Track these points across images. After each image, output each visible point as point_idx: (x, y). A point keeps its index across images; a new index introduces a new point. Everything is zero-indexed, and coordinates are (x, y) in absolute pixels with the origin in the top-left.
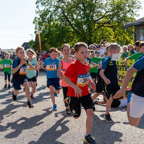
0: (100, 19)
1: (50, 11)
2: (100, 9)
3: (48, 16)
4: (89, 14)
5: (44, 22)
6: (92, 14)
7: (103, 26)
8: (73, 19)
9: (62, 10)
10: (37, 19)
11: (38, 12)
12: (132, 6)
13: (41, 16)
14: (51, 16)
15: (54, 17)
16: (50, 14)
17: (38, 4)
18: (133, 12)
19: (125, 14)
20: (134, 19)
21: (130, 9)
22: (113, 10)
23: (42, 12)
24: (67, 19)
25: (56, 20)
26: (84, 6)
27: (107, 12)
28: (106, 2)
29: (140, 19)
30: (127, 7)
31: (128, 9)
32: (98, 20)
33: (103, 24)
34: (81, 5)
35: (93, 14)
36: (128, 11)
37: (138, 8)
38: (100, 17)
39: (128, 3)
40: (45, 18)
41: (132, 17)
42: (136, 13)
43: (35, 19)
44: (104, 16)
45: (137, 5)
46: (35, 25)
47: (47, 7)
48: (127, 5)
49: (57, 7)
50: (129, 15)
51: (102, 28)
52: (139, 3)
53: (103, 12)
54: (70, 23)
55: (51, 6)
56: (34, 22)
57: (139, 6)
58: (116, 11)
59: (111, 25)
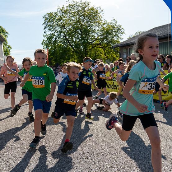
0: (94, 41)
1: (55, 35)
2: (93, 34)
3: (54, 39)
4: (85, 37)
5: (50, 43)
7: (95, 47)
8: (73, 41)
9: (65, 34)
10: (45, 41)
11: (45, 36)
12: (118, 32)
13: (48, 39)
14: (56, 39)
15: (58, 40)
16: (55, 37)
17: (45, 29)
18: (118, 36)
19: (113, 38)
21: (116, 34)
22: (103, 35)
23: (49, 36)
24: (68, 41)
25: (60, 42)
26: (81, 32)
27: (99, 36)
28: (98, 28)
29: (124, 42)
30: (114, 32)
31: (115, 34)
32: (92, 42)
33: (96, 45)
34: (79, 31)
35: (88, 38)
36: (115, 36)
37: (122, 33)
39: (114, 29)
40: (51, 41)
41: (118, 40)
42: (121, 37)
43: (43, 41)
44: (96, 39)
45: (121, 31)
46: (43, 46)
47: (52, 32)
48: (114, 31)
49: (61, 32)
50: (115, 39)
51: (95, 48)
52: (122, 30)
53: (96, 36)
54: (70, 44)
55: (56, 31)
56: (42, 44)
57: (122, 32)
58: (106, 35)
59: (101, 46)
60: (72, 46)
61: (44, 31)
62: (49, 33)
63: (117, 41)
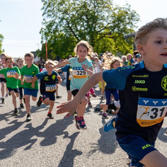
0: (102, 30)
1: (55, 23)
2: (102, 21)
3: (54, 27)
4: (92, 25)
5: (49, 32)
6: (94, 25)
7: (104, 36)
8: (77, 30)
9: (67, 21)
10: (43, 30)
11: (44, 24)
12: (132, 19)
13: (47, 27)
14: (57, 26)
15: (59, 28)
17: (44, 15)
18: (132, 24)
19: (125, 26)
20: (133, 30)
21: (130, 22)
22: (114, 22)
23: (48, 23)
24: (72, 29)
25: (61, 31)
26: (87, 18)
27: (109, 24)
28: (108, 14)
30: (127, 19)
31: (128, 21)
32: (101, 31)
34: (84, 17)
36: (128, 23)
37: (137, 20)
38: (102, 29)
39: (128, 16)
40: (51, 29)
41: (132, 29)
42: (135, 25)
43: (42, 29)
44: (106, 28)
46: (41, 35)
47: (53, 19)
48: (127, 17)
49: (62, 19)
50: (128, 27)
51: (104, 38)
52: (138, 16)
54: (74, 33)
55: (57, 17)
56: (40, 33)
57: (137, 19)
58: (117, 23)
59: (112, 36)
60: (75, 35)
61: (43, 18)
63: (130, 30)
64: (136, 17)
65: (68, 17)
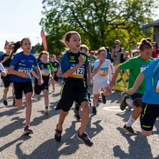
0: (114, 19)
1: (58, 11)
3: (56, 17)
4: (102, 14)
6: (104, 14)
7: (117, 27)
8: (84, 20)
9: (72, 10)
10: (44, 20)
11: (44, 13)
12: (150, 5)
13: (47, 17)
14: (59, 16)
15: (63, 18)
16: (57, 14)
17: (44, 3)
18: (150, 12)
19: (142, 14)
20: (152, 19)
22: (128, 10)
23: (49, 13)
24: (77, 19)
25: (65, 21)
26: (96, 6)
27: (122, 12)
28: (121, 1)
30: (144, 6)
31: (145, 9)
32: (112, 21)
36: (146, 11)
37: (157, 7)
39: (144, 2)
40: (52, 20)
41: (150, 17)
43: (42, 20)
44: (118, 17)
47: (54, 7)
49: (66, 7)
51: (116, 29)
54: (80, 24)
55: (59, 5)
56: (40, 24)
57: (157, 5)
58: (132, 10)
59: (125, 27)
61: (43, 5)
62: (49, 8)
63: (148, 19)
64: (155, 3)
65: (73, 5)
